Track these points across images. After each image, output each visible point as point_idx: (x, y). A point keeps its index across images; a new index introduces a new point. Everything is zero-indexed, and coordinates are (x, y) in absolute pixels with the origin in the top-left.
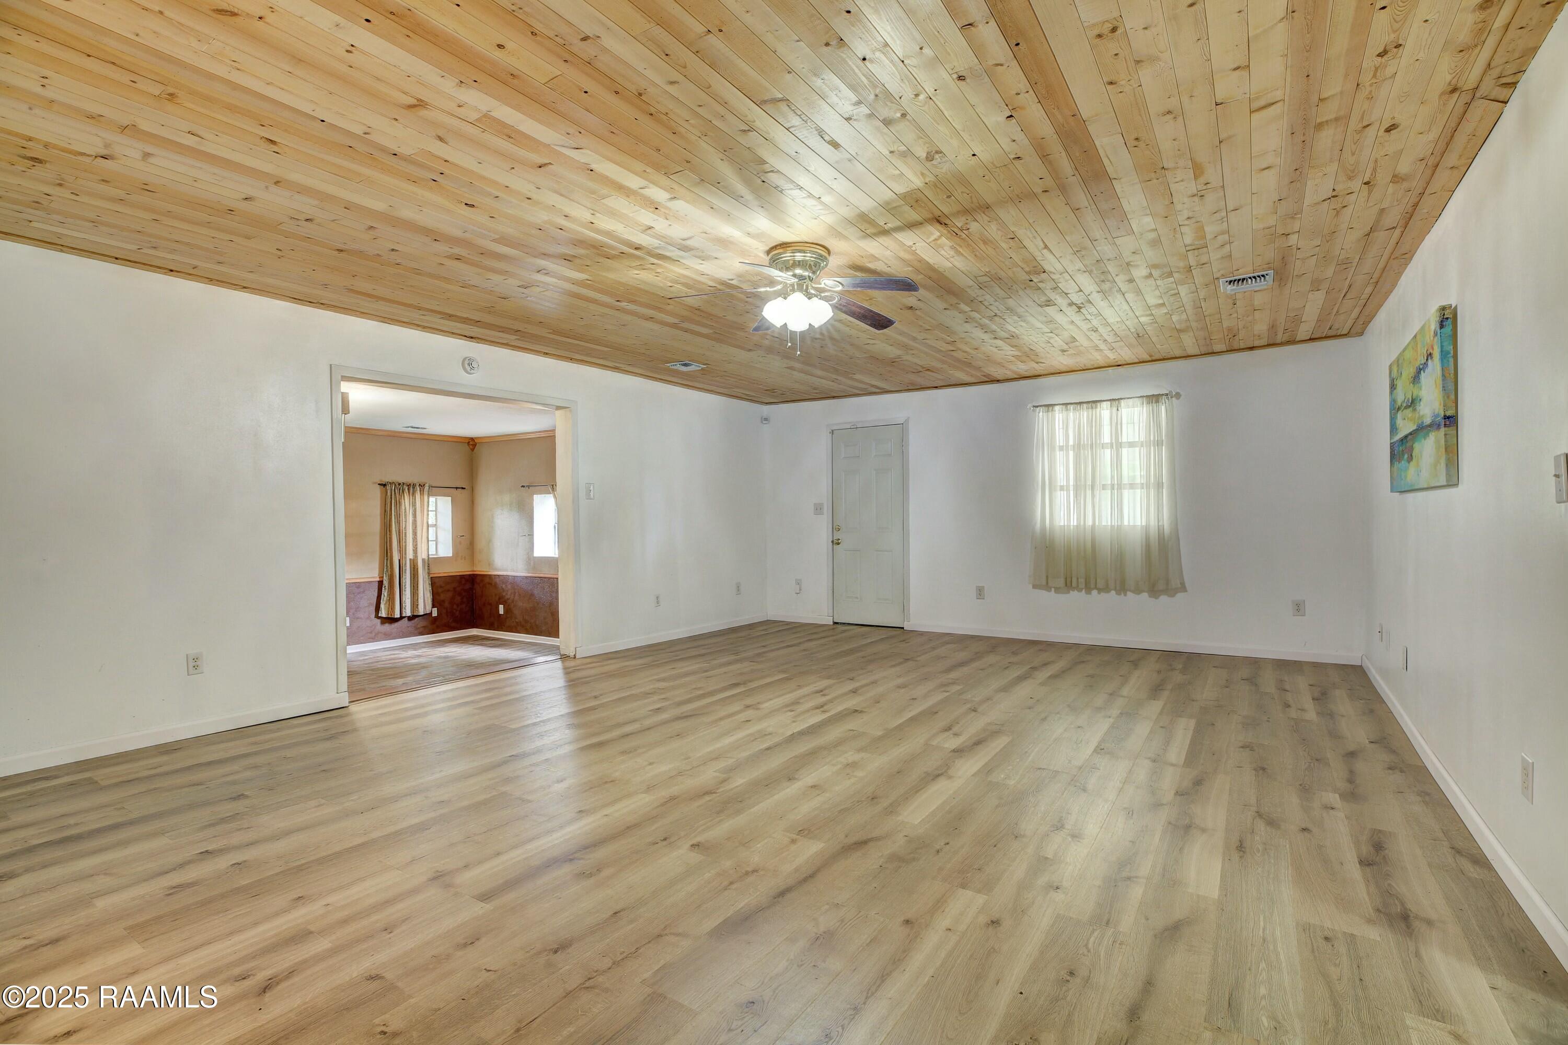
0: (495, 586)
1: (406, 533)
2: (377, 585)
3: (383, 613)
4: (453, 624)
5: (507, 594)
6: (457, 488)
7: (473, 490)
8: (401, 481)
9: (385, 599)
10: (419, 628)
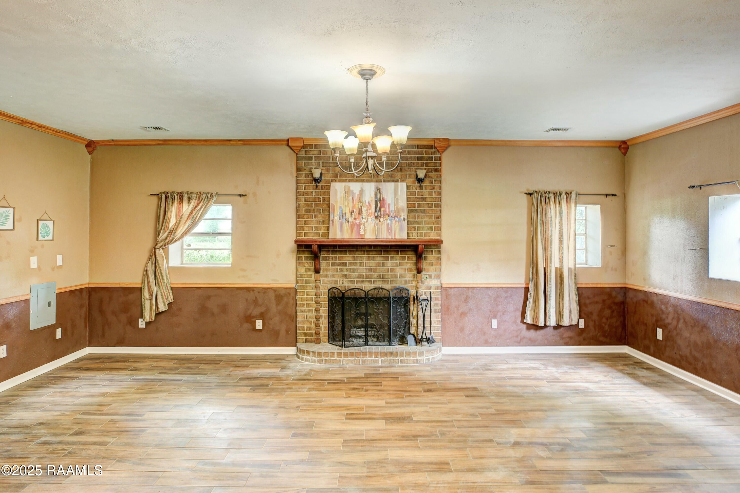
0: (652, 304)
1: (551, 242)
2: (523, 291)
3: (529, 320)
4: (601, 339)
5: (667, 317)
6: (607, 195)
7: (625, 195)
8: (547, 189)
9: (530, 306)
10: (565, 338)
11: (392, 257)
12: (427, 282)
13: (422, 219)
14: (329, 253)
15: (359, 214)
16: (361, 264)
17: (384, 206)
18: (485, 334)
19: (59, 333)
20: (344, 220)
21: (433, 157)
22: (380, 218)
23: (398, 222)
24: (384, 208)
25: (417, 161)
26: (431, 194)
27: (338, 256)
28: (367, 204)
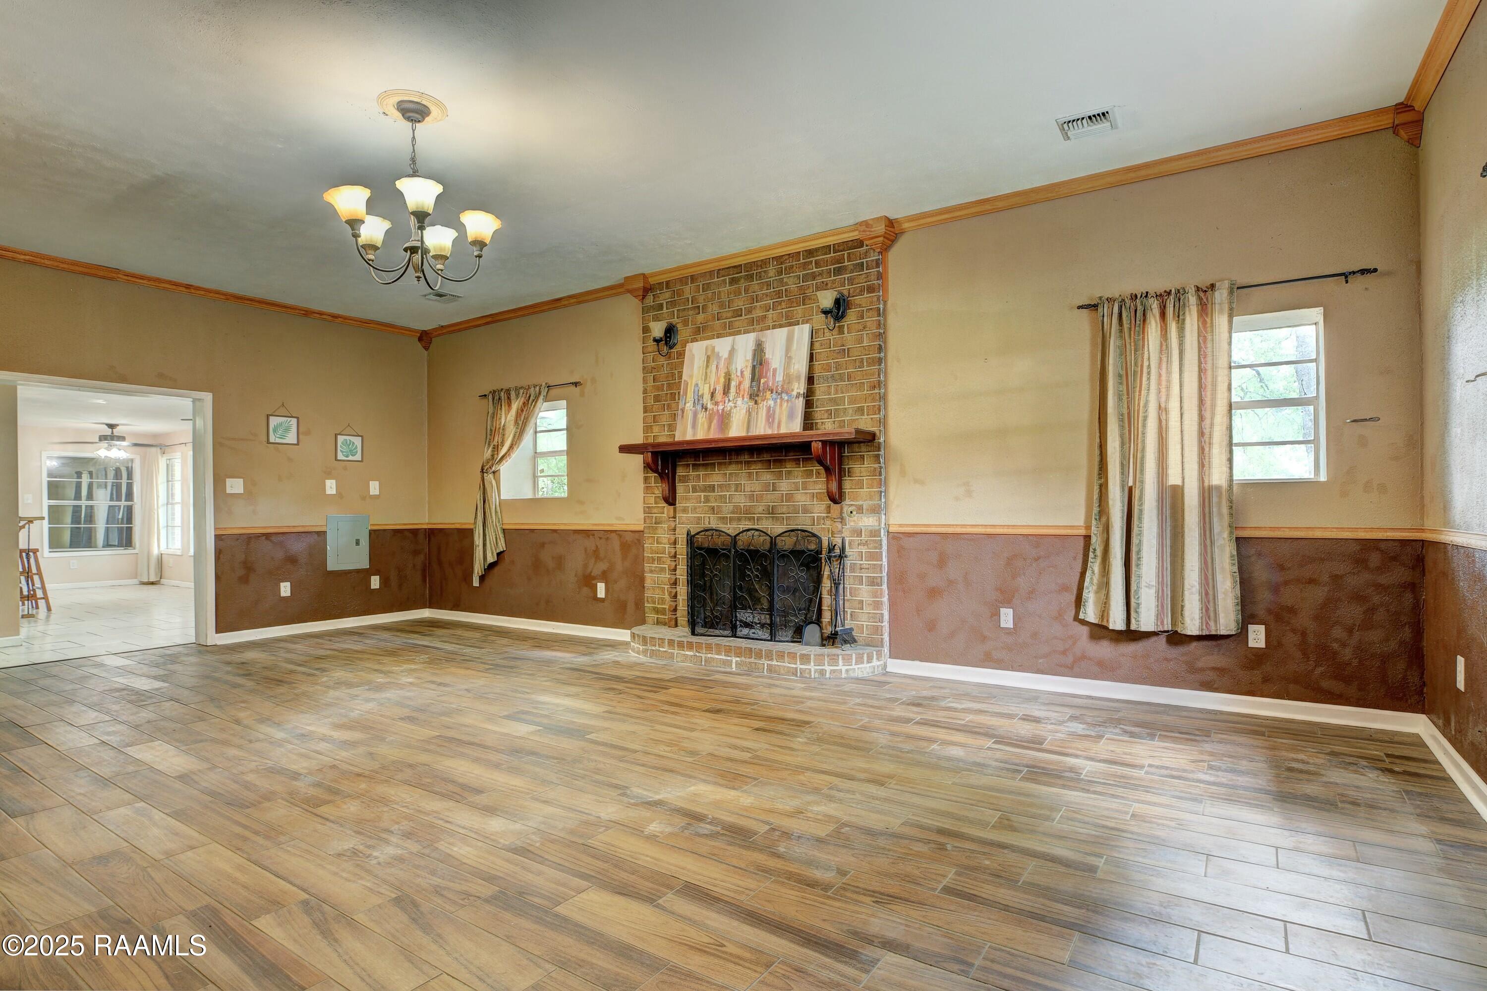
2: (1081, 543)
3: (1090, 614)
6: (1346, 275)
8: (1138, 288)
9: (1095, 581)
10: (1202, 670)
11: (789, 472)
12: (854, 521)
13: (842, 393)
14: (688, 470)
15: (724, 394)
16: (738, 487)
17: (766, 373)
18: (984, 639)
19: (375, 582)
20: (699, 407)
21: (863, 262)
22: (756, 398)
23: (787, 401)
24: (766, 377)
25: (833, 278)
26: (860, 341)
27: (701, 473)
28: (739, 374)
